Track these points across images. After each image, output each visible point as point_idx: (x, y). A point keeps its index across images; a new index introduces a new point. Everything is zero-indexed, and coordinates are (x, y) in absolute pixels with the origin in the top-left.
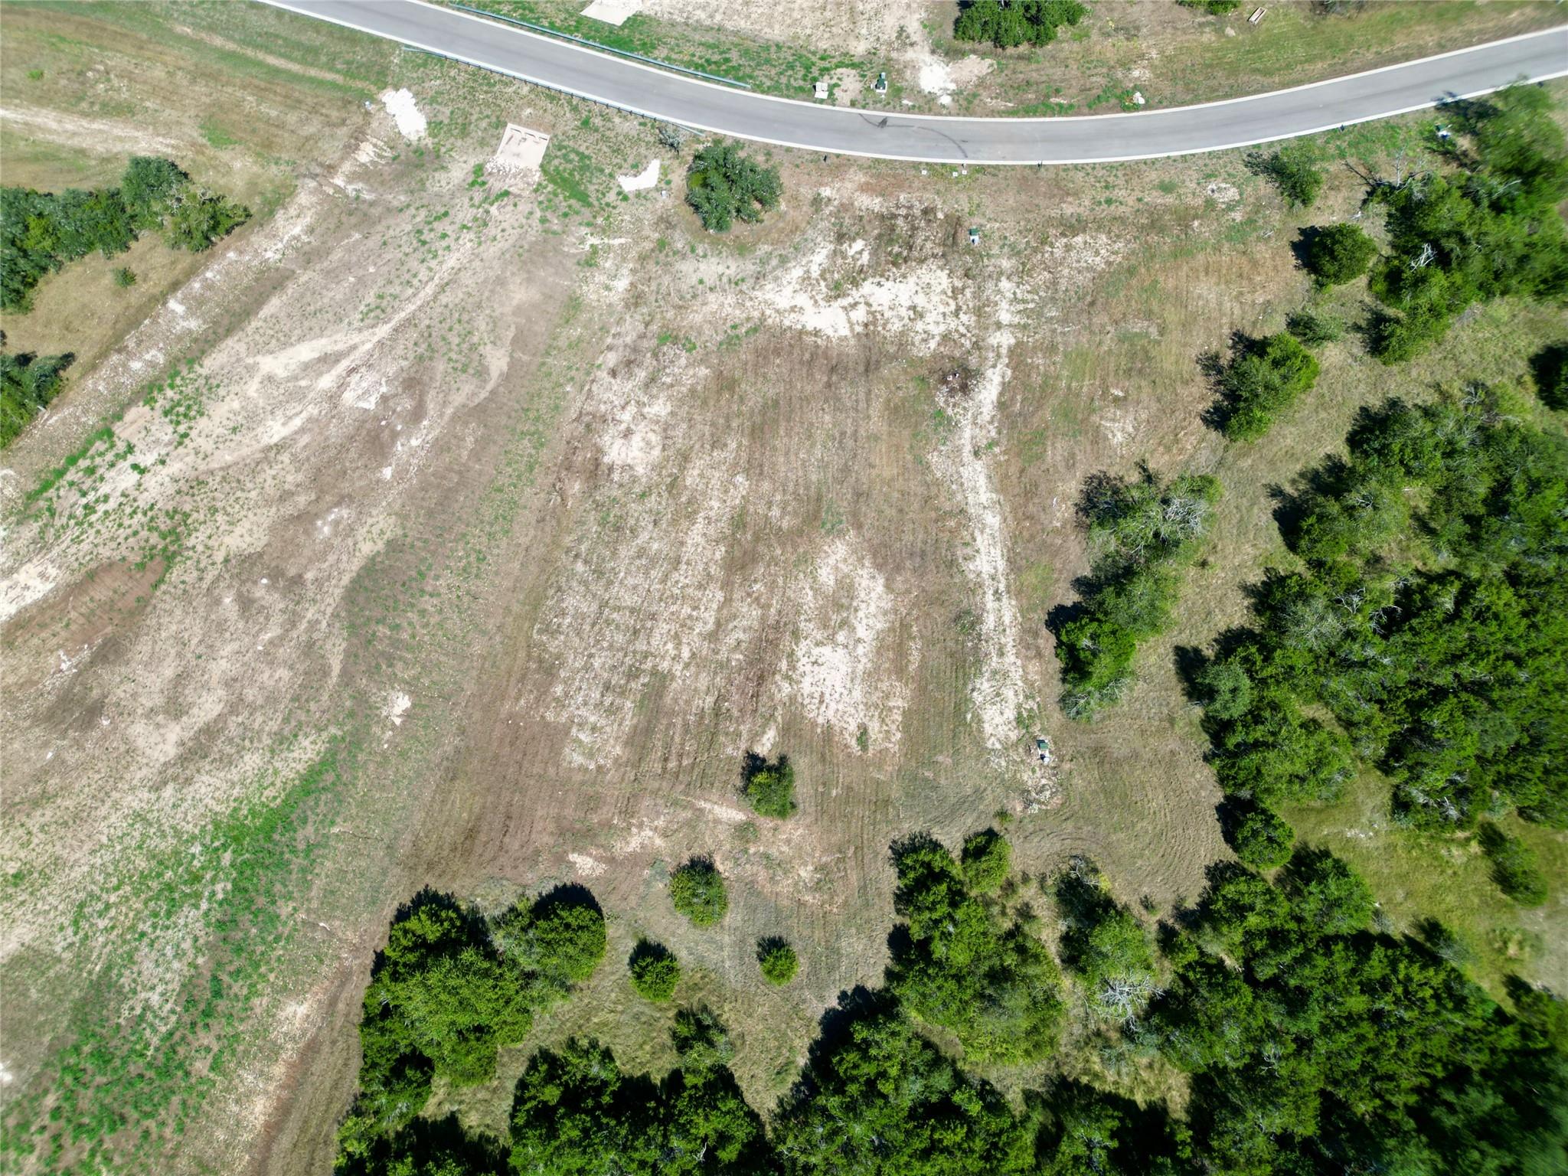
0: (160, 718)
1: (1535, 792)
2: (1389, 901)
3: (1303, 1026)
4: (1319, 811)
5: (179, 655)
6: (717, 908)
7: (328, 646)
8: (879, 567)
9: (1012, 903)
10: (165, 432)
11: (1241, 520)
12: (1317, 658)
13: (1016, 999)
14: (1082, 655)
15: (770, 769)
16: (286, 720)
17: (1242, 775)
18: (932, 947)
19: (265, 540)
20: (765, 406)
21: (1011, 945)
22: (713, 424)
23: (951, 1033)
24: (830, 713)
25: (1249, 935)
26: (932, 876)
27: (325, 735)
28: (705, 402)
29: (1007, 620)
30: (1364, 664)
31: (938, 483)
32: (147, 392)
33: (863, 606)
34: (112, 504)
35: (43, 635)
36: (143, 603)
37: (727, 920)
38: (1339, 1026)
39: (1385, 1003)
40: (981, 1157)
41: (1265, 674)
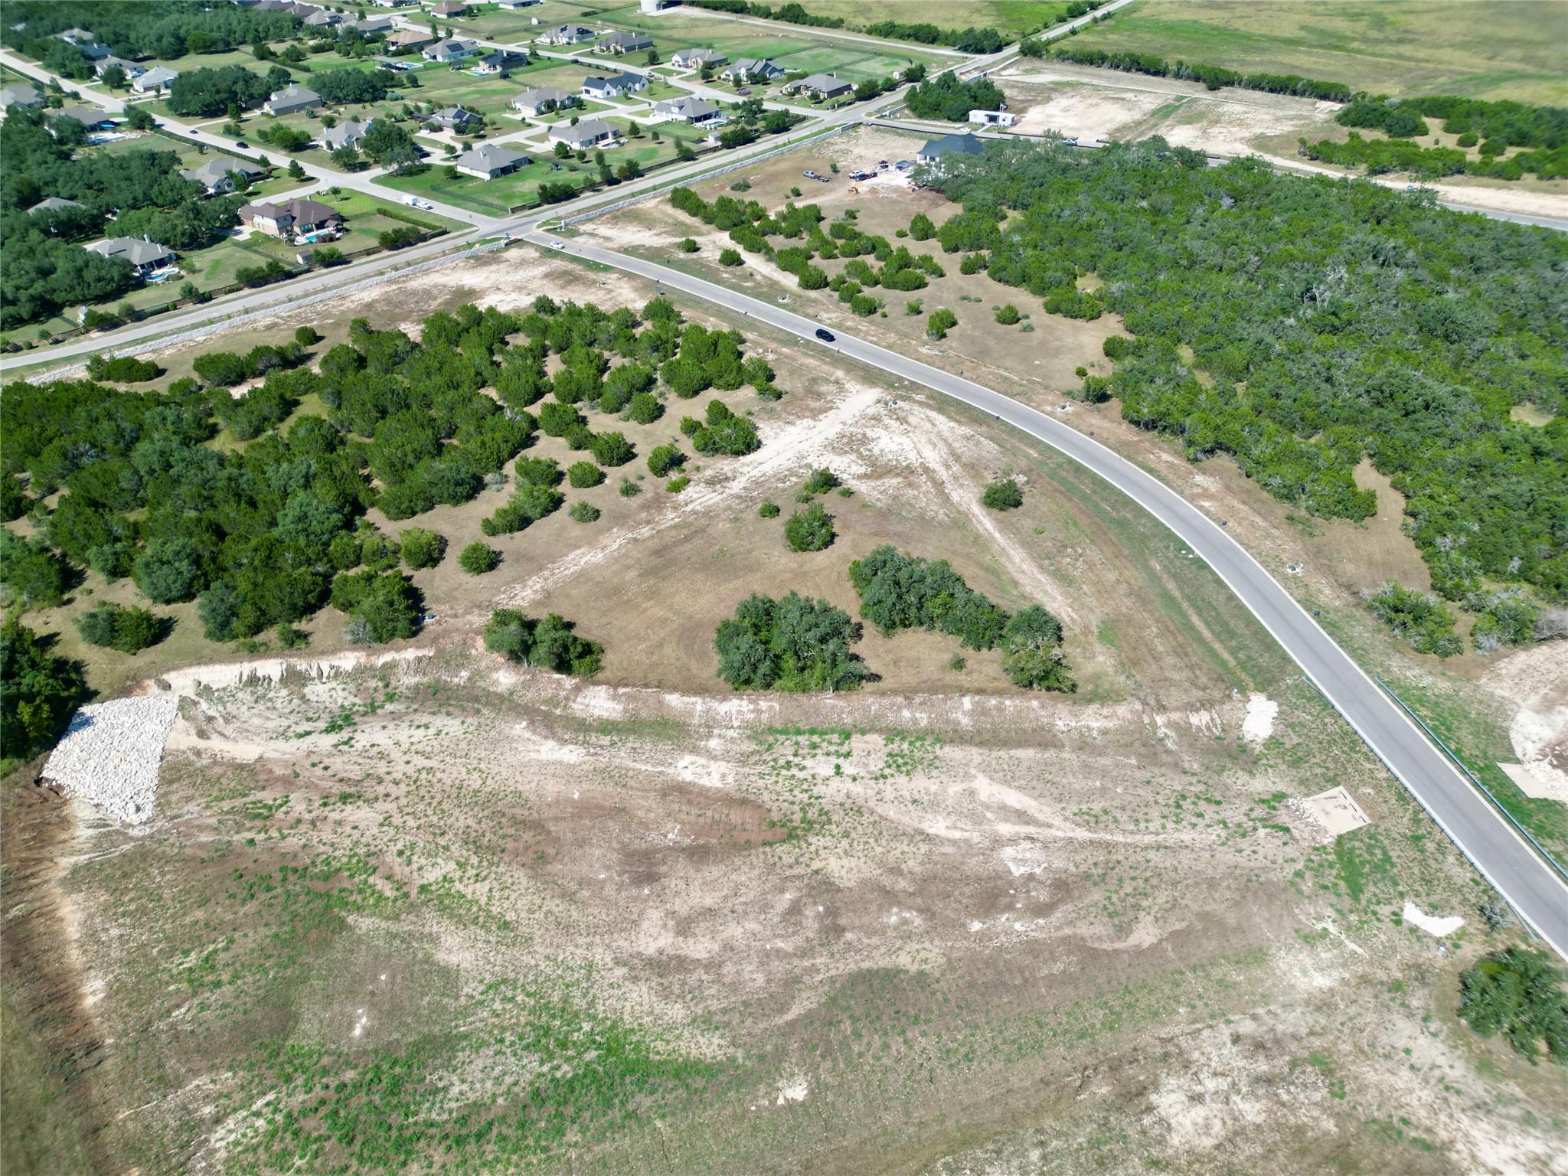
5: (726, 898)
7: (804, 995)
10: (876, 764)
16: (724, 1011)
19: (852, 884)
27: (731, 1050)
32: (893, 733)
34: (801, 775)
35: (683, 808)
36: (748, 845)
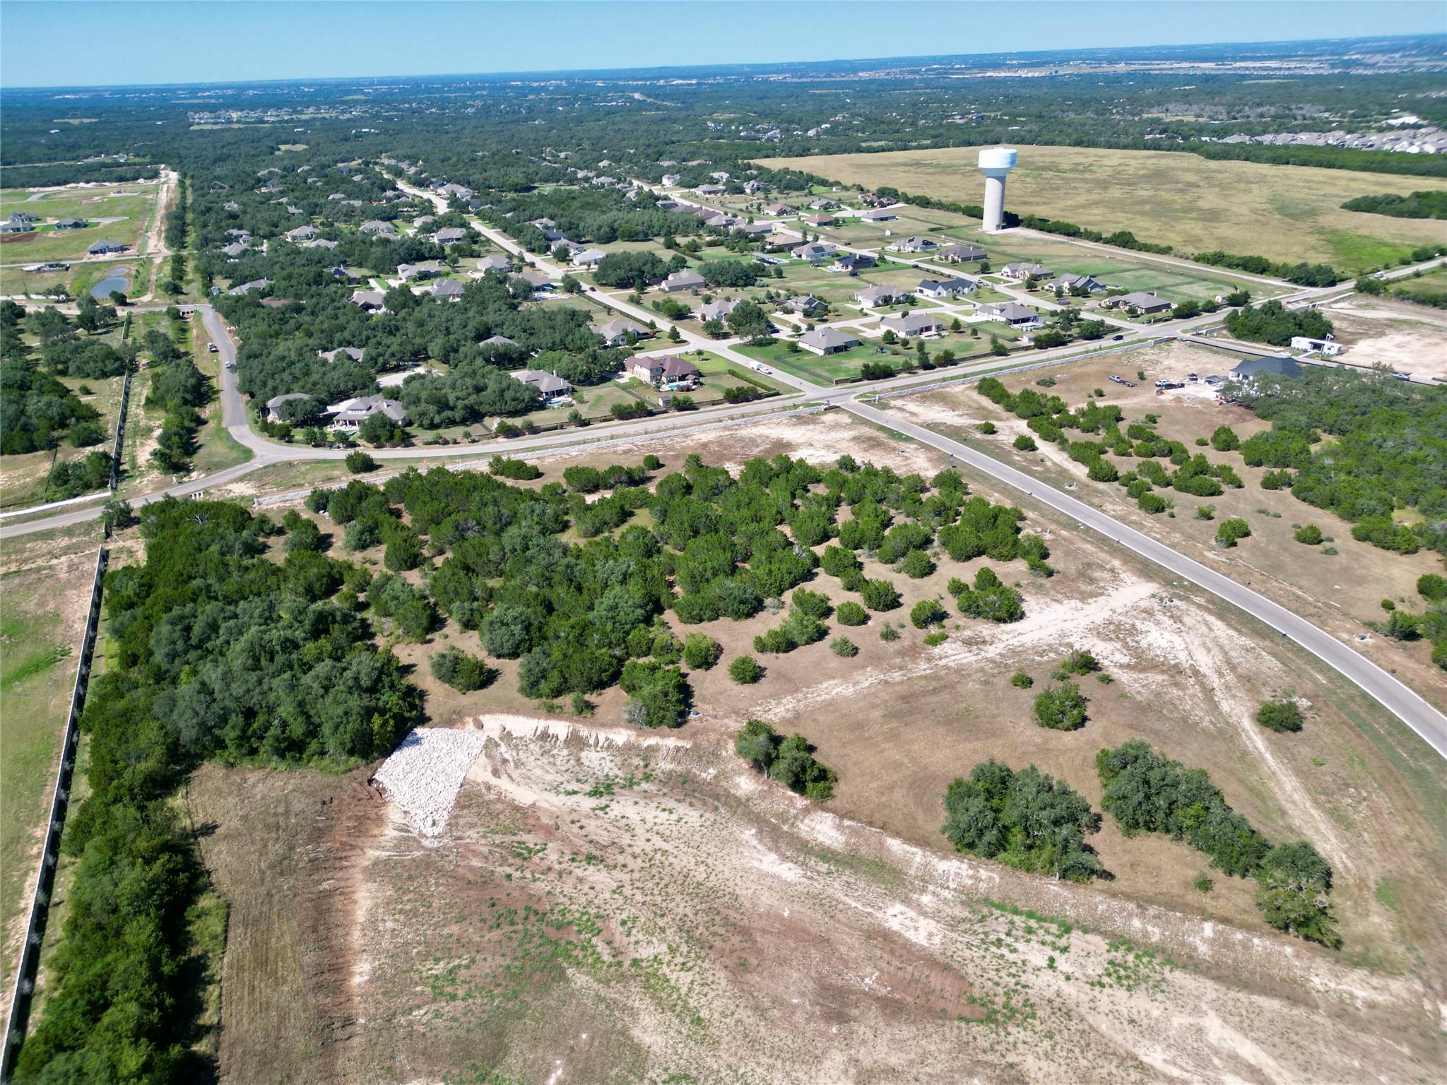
0: (853, 1071)
5: (912, 1062)
10: (1095, 968)
32: (1118, 941)
34: (1011, 957)
35: (885, 956)
36: (943, 1015)
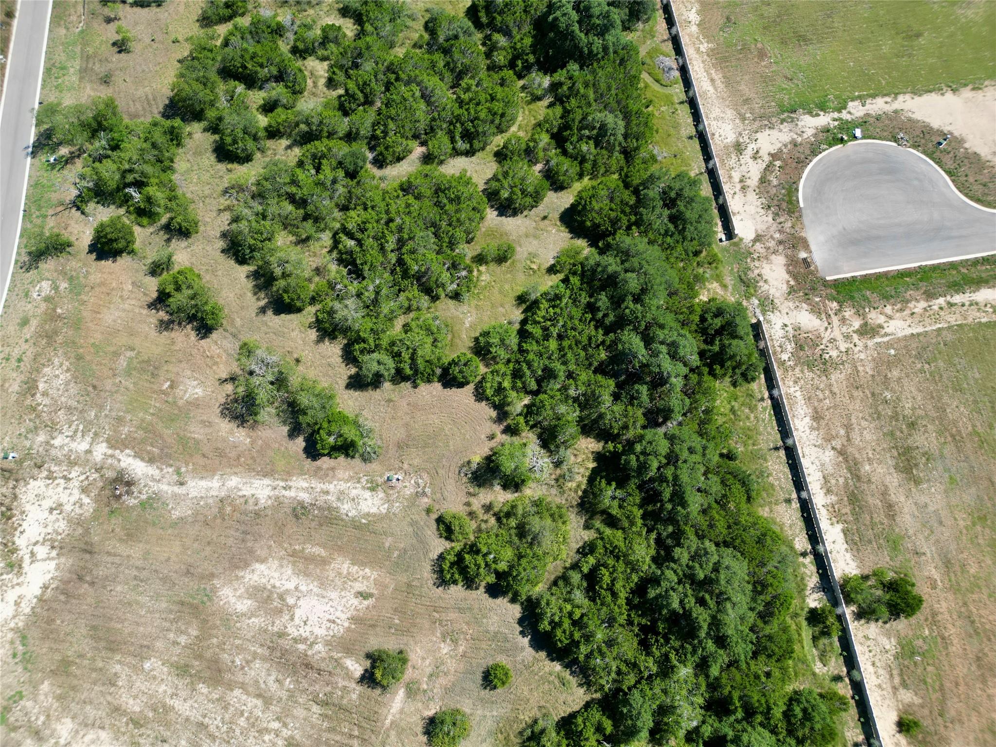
1: (459, 233)
2: (504, 315)
3: (561, 374)
4: (454, 336)
6: (459, 717)
8: (247, 565)
9: (481, 515)
11: (275, 333)
12: (368, 315)
13: (536, 524)
14: (339, 443)
15: (373, 667)
17: (428, 370)
18: (500, 570)
20: (92, 637)
21: (505, 520)
22: (95, 683)
23: (550, 567)
24: (344, 617)
25: (514, 388)
26: (459, 562)
28: (74, 688)
29: (305, 485)
30: (377, 293)
31: (196, 514)
33: (272, 581)
37: (467, 710)
38: (564, 356)
39: (555, 331)
40: (617, 561)
41: (373, 345)
